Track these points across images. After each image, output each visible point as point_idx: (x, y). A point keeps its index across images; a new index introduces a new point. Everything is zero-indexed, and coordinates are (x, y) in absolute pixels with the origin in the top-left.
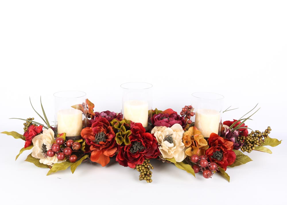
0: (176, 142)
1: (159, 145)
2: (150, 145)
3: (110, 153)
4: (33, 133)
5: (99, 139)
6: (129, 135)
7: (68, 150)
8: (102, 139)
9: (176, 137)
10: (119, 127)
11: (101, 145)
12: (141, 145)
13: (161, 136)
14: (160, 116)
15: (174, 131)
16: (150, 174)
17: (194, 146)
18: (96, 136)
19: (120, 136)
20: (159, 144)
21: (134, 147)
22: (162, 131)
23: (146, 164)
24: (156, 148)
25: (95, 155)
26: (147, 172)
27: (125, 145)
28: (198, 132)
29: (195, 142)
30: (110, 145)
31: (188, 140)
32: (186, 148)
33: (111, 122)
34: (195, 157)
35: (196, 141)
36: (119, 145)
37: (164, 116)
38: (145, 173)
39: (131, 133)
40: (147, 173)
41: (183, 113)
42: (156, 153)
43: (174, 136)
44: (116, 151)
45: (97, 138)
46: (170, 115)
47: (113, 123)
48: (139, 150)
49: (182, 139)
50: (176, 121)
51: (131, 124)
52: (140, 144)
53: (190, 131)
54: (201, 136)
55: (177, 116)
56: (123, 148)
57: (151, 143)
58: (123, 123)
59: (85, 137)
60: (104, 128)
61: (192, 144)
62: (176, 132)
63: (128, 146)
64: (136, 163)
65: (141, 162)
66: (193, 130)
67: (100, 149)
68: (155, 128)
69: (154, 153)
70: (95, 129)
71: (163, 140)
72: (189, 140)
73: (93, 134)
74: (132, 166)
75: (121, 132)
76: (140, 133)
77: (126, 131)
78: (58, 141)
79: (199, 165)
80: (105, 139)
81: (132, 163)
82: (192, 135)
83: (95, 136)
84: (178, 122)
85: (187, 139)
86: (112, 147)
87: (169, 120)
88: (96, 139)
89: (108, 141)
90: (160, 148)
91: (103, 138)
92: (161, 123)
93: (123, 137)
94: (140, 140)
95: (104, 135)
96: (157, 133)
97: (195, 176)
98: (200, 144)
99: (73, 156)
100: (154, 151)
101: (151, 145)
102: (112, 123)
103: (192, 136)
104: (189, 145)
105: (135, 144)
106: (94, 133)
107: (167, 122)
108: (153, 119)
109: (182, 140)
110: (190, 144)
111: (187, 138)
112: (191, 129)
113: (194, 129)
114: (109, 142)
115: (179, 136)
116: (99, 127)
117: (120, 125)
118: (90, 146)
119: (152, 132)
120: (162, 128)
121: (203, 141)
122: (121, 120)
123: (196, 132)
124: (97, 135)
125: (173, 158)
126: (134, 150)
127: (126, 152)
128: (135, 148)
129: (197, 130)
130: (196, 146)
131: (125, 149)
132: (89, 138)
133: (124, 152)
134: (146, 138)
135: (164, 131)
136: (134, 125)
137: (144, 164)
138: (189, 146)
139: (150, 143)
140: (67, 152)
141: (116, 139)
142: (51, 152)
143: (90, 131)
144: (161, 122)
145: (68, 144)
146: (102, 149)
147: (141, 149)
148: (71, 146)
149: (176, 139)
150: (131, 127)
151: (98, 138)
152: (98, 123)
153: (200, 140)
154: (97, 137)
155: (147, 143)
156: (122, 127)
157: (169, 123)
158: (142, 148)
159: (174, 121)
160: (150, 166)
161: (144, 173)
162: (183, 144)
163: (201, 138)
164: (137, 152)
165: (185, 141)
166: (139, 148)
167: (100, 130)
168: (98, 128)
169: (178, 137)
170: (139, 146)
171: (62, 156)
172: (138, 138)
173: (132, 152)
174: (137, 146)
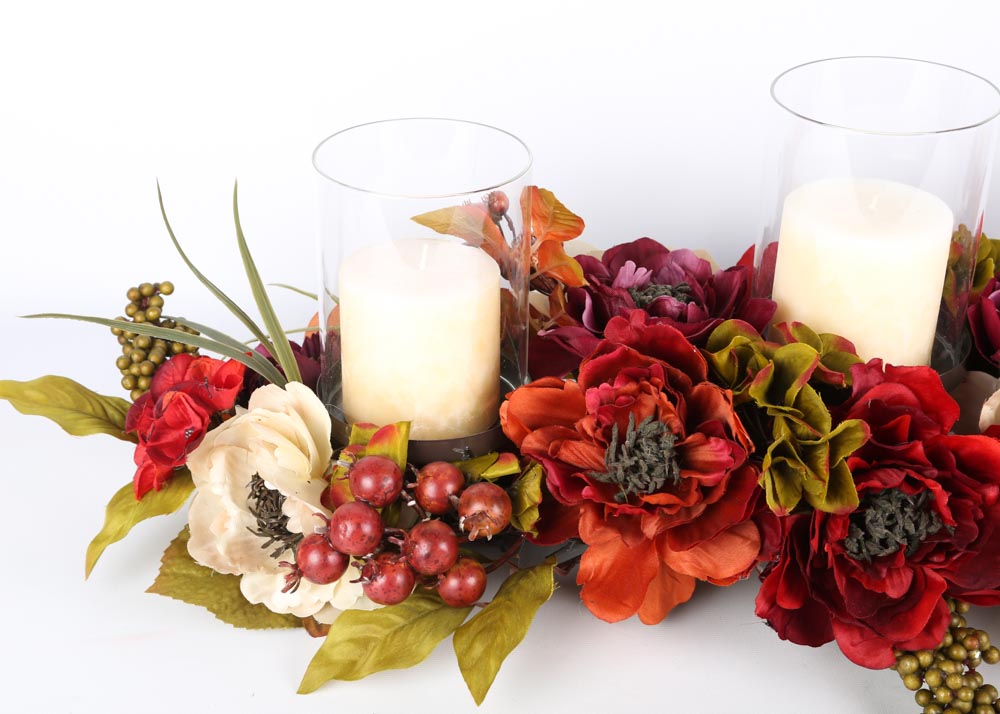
2: (984, 506)
3: (717, 568)
4: (190, 410)
6: (847, 452)
7: (433, 539)
8: (658, 470)
10: (777, 391)
11: (652, 508)
12: (929, 506)
18: (612, 444)
19: (792, 457)
21: (875, 521)
25: (608, 564)
33: (715, 355)
36: (783, 517)
39: (859, 437)
45: (619, 461)
47: (731, 357)
51: (855, 371)
52: (918, 502)
57: (992, 492)
58: (805, 369)
59: (531, 442)
60: (667, 393)
64: (895, 637)
70: (607, 395)
73: (594, 430)
74: (868, 653)
77: (834, 427)
78: (367, 483)
80: (676, 471)
81: (861, 630)
83: (603, 446)
88: (618, 466)
89: (699, 482)
91: (662, 460)
93: (808, 462)
94: (920, 484)
95: (667, 442)
99: (462, 567)
101: (990, 509)
102: (721, 359)
106: (599, 424)
108: (979, 315)
114: (710, 491)
116: (632, 387)
117: (782, 376)
118: (577, 512)
122: (781, 341)
124: (622, 439)
126: (868, 537)
128: (879, 532)
131: (813, 540)
132: (566, 455)
134: (963, 464)
136: (873, 377)
137: (948, 641)
139: (984, 496)
140: (428, 556)
141: (765, 479)
142: (324, 555)
145: (430, 490)
147: (922, 536)
148: (448, 514)
150: (855, 390)
151: (627, 460)
154: (619, 453)
156: (799, 393)
158: (931, 529)
164: (894, 556)
166: (911, 528)
167: (638, 408)
168: (625, 394)
170: (909, 514)
171: (400, 579)
172: (900, 463)
173: (857, 554)
174: (891, 517)
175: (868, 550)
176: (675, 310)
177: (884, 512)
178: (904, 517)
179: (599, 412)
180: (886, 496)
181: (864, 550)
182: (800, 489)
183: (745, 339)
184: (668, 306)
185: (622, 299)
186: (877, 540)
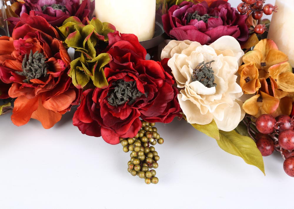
0: (223, 82)
1: (180, 89)
2: (158, 87)
3: (58, 107)
5: (30, 70)
6: (103, 65)
8: (39, 71)
9: (222, 68)
10: (80, 43)
11: (36, 85)
12: (135, 88)
13: (184, 66)
14: (187, 9)
15: (218, 54)
16: (154, 160)
17: (265, 92)
18: (24, 61)
19: (81, 66)
20: (178, 86)
21: (118, 91)
22: (188, 54)
23: (145, 135)
24: (170, 96)
25: (24, 105)
26: (146, 155)
27: (95, 87)
28: (279, 54)
29: (268, 80)
30: (58, 87)
31: (251, 75)
32: (246, 96)
33: (60, 28)
34: (266, 121)
35: (271, 81)
36: (81, 89)
37: (194, 10)
38: (143, 158)
39: (108, 60)
40: (148, 160)
41: (245, 8)
42: (171, 110)
43: (217, 67)
44: (73, 102)
45: (25, 67)
46: (209, 4)
47: (66, 29)
48: (130, 99)
49: (238, 73)
50: (226, 28)
52: (132, 85)
53: (259, 51)
54: (285, 66)
55: (228, 11)
56: (90, 95)
57: (161, 82)
58: (90, 33)
60: (41, 44)
61: (262, 89)
62: (224, 55)
63: (101, 90)
64: (120, 133)
65: (134, 131)
66: (266, 49)
67: (33, 94)
68: (172, 44)
69: (166, 110)
70: (22, 43)
71: (189, 79)
72: (256, 75)
73: (17, 56)
74: (111, 139)
75: (85, 57)
76: (134, 59)
77: (97, 56)
79: (275, 138)
80: (45, 72)
81: (111, 132)
82: (261, 60)
83: (21, 62)
84: (231, 30)
85: (249, 73)
86: (62, 92)
87: (207, 25)
88: (24, 69)
89: (52, 75)
90: (182, 99)
91: (40, 67)
92: (187, 33)
93: (90, 69)
94: (132, 78)
95: (43, 61)
96: (176, 57)
97: (264, 173)
98: (281, 87)
100: (165, 105)
101: (160, 89)
102: (62, 29)
103: (261, 63)
104: (253, 90)
105: (120, 85)
106: (20, 54)
107: (201, 30)
108: (167, 18)
109: (236, 77)
110: (257, 89)
111: (251, 70)
112: (260, 46)
113: (268, 45)
114: (56, 79)
115: (231, 65)
116: (29, 40)
117: (83, 35)
118: (9, 86)
119: (164, 54)
120: (189, 44)
121: (288, 78)
122: (86, 24)
123: (274, 55)
124: (27, 60)
125: (211, 123)
126: (116, 97)
127: (97, 104)
128: (119, 96)
129: (275, 47)
130: (271, 93)
131: (94, 99)
132: (9, 65)
133: (94, 104)
135: (193, 52)
136: (117, 39)
137: (142, 135)
138: (254, 92)
139: (157, 84)
141: (72, 74)
143: (9, 47)
144: (185, 31)
146: (40, 95)
147: (134, 97)
149: (221, 74)
150: (110, 43)
151: (28, 68)
152: (28, 29)
153: (281, 75)
154: (26, 64)
155: (150, 83)
156: (87, 42)
157: (207, 32)
158: (137, 95)
159: (220, 28)
160: (154, 138)
161: (140, 160)
162: (239, 90)
163: (284, 70)
164: (124, 104)
165: (243, 81)
166: (130, 95)
167: (33, 48)
168: (28, 43)
169: (226, 69)
170: (129, 89)
172: (127, 70)
173: (112, 104)
174: (124, 90)
175: (116, 103)
176: (53, 12)
177: (121, 89)
178: (128, 90)
179: (21, 49)
180: (122, 83)
181: (115, 102)
182: (89, 79)
183: (74, 23)
184: (51, 11)
185: (38, 9)
186: (120, 99)
